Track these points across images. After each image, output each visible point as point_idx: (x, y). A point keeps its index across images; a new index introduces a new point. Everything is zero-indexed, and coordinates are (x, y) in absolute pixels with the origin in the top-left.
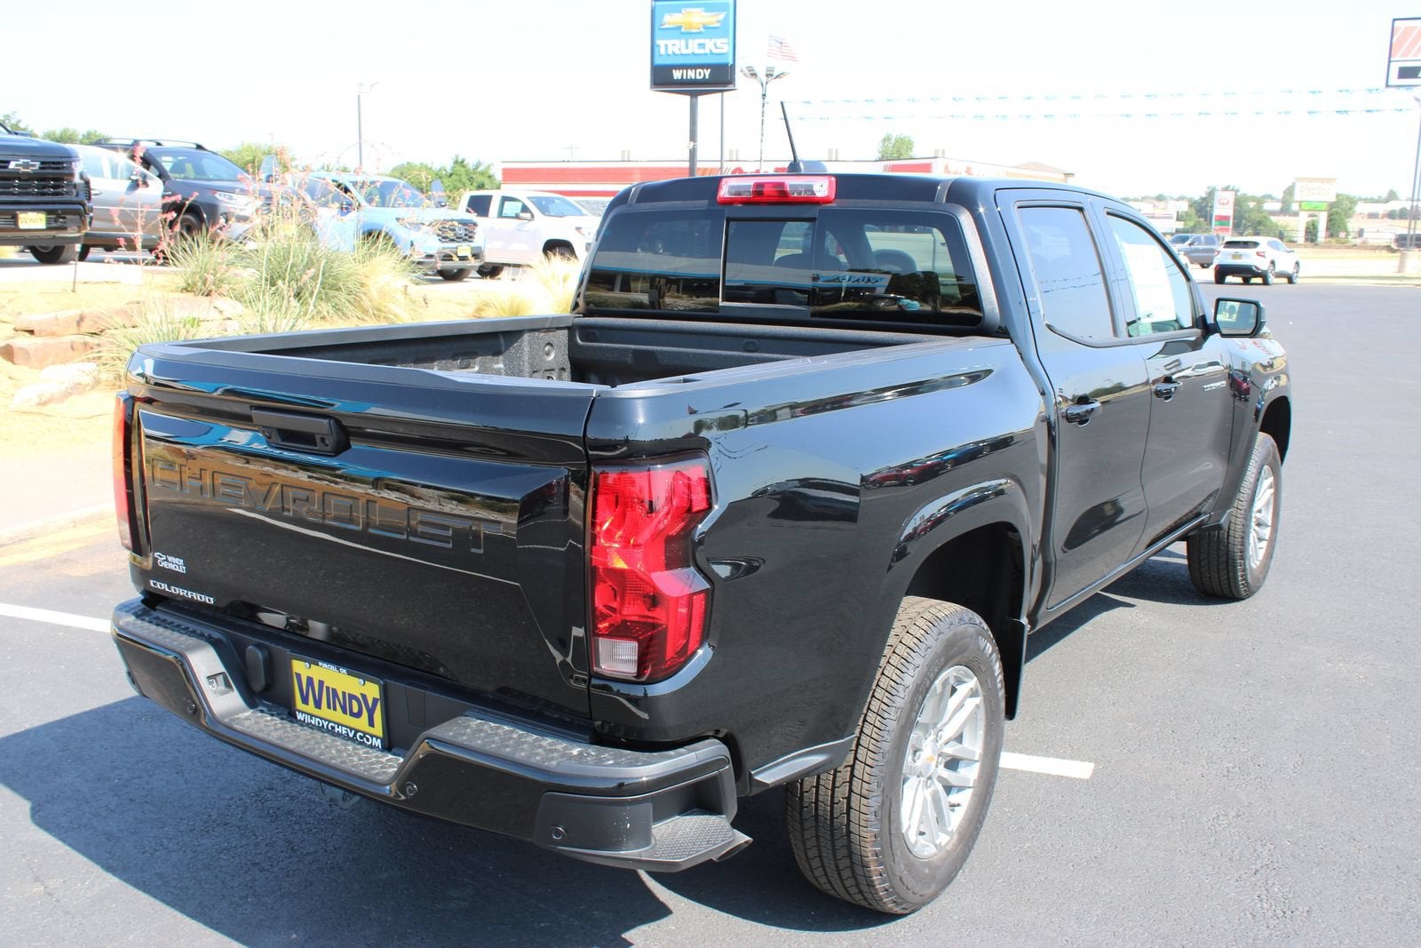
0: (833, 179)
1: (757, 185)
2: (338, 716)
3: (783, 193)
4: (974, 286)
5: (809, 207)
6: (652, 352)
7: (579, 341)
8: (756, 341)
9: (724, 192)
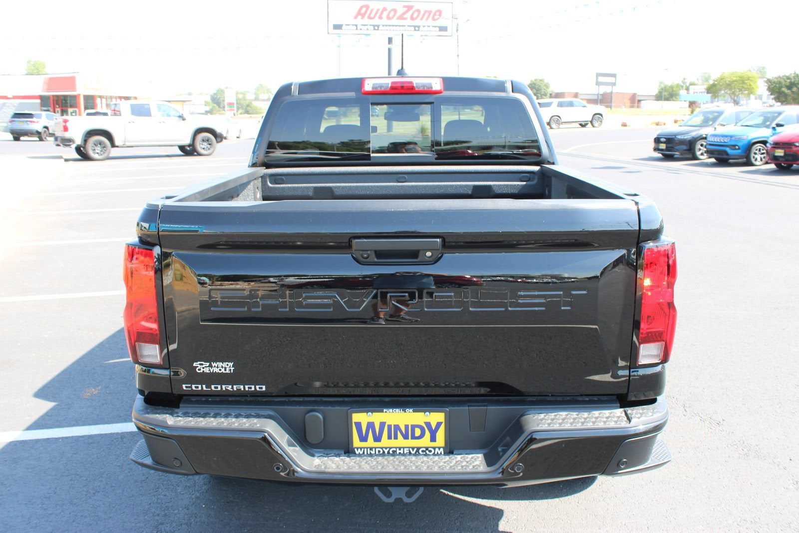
0: (441, 79)
1: (393, 83)
2: (400, 442)
3: (413, 88)
4: (537, 140)
5: (428, 96)
6: (330, 188)
7: (270, 185)
8: (405, 176)
9: (368, 87)
